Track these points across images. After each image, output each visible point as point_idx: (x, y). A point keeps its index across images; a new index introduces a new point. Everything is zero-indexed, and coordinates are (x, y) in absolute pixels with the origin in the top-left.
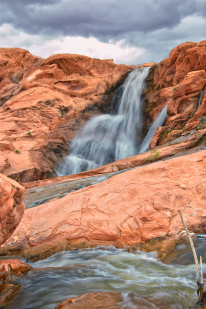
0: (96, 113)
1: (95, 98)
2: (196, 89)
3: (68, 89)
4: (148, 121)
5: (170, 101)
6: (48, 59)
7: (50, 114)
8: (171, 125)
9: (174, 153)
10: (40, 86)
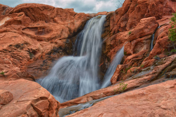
0: (61, 55)
1: (59, 42)
2: (149, 33)
3: (35, 34)
4: (106, 61)
5: (126, 43)
6: (16, 8)
7: (20, 56)
8: (129, 63)
9: (139, 85)
10: (10, 31)
